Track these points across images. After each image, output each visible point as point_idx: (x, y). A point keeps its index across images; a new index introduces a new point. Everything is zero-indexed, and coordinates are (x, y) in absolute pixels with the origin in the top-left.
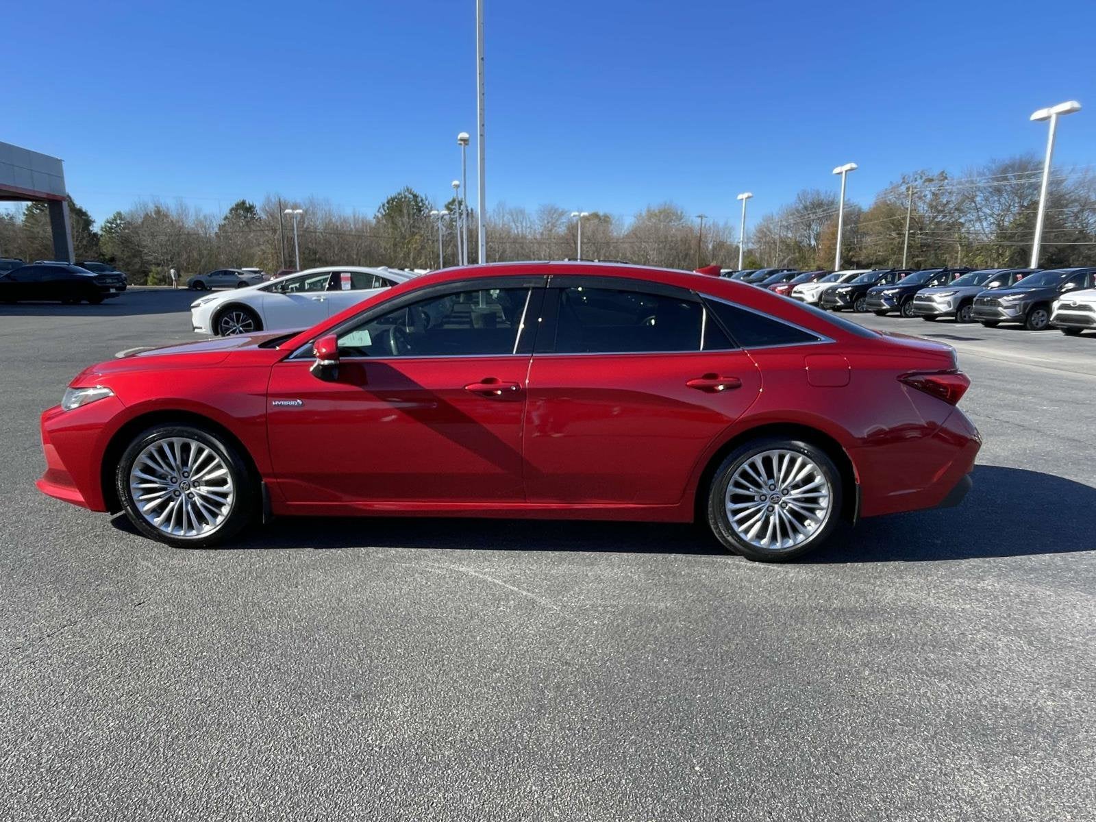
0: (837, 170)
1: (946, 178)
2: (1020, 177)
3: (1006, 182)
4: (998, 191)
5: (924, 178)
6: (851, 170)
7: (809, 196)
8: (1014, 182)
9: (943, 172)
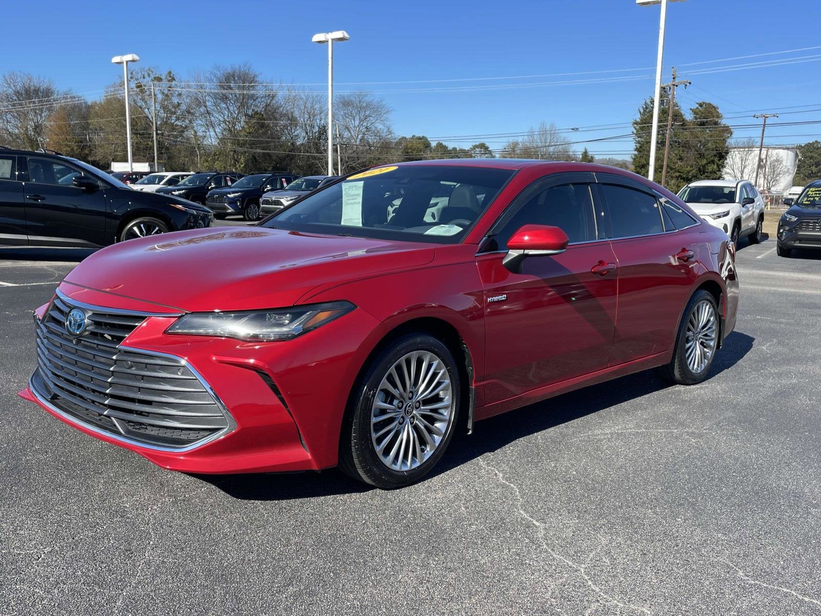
0: (116, 59)
1: (173, 79)
2: (243, 88)
3: (231, 91)
4: (224, 98)
5: (152, 76)
6: (133, 61)
7: (19, 79)
8: (237, 92)
9: (170, 73)
